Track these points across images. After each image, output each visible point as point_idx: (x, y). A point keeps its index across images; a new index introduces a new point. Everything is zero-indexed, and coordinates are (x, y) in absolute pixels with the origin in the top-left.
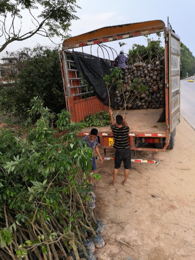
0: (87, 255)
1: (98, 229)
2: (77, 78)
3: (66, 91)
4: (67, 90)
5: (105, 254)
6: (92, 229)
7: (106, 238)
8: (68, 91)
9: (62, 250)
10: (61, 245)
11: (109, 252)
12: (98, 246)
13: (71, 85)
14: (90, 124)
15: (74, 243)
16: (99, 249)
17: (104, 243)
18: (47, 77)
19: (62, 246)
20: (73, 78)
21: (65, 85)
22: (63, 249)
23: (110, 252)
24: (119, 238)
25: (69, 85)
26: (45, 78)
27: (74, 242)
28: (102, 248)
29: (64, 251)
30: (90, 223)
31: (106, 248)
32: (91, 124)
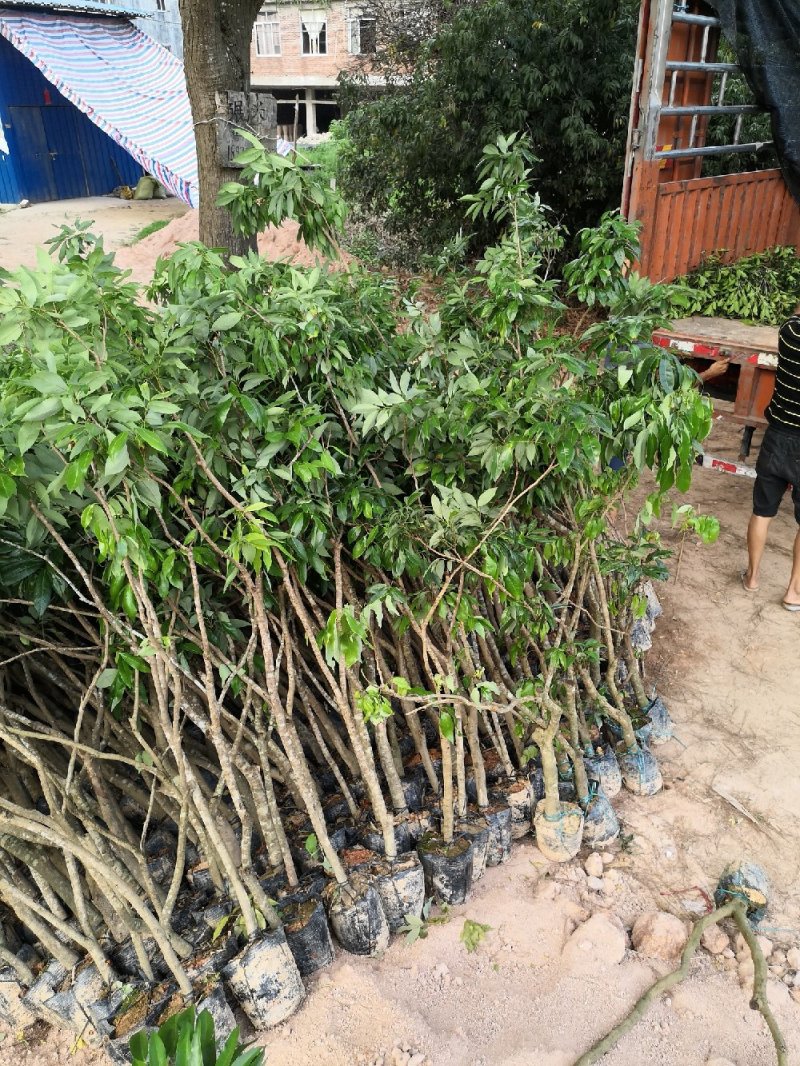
0: (586, 798)
1: (647, 728)
2: (703, 64)
3: (636, 125)
4: (641, 123)
5: (656, 820)
6: (626, 721)
7: (673, 769)
8: (645, 129)
9: (498, 748)
10: (499, 731)
11: (671, 821)
12: (633, 784)
13: (666, 98)
14: (709, 302)
15: (549, 743)
16: (635, 797)
17: (659, 783)
18: (553, 56)
19: (501, 738)
20: (686, 60)
21: (639, 95)
22: (505, 747)
23: (676, 821)
24: (725, 786)
25: (655, 100)
26: (545, 63)
27: (551, 738)
28: (646, 795)
29: (507, 758)
30: (620, 698)
31: (661, 804)
32: (714, 305)
